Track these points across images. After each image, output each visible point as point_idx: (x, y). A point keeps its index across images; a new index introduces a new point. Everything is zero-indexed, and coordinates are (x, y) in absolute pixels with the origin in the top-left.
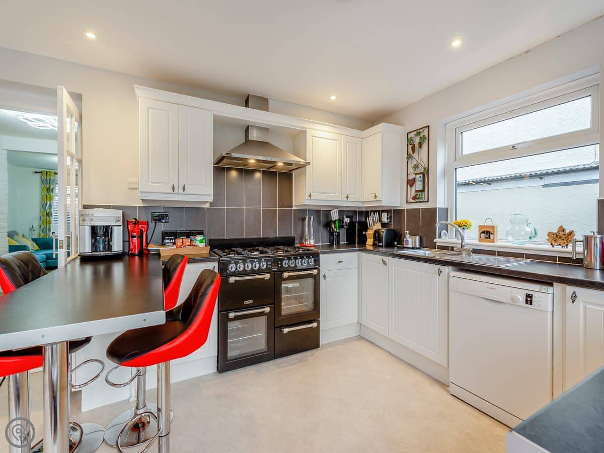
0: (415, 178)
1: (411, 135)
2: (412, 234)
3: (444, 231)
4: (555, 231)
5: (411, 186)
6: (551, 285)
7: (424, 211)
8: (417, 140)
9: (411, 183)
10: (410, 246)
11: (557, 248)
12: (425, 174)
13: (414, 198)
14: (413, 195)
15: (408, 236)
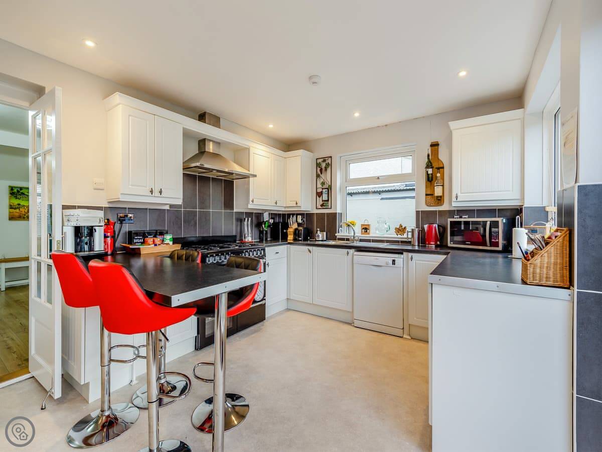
0: (322, 191)
1: (319, 161)
2: (322, 231)
3: (340, 228)
4: (398, 227)
5: (319, 197)
6: (402, 254)
7: (328, 214)
8: (324, 165)
9: (319, 194)
10: (321, 239)
11: (399, 236)
12: (329, 189)
13: (322, 205)
14: (321, 204)
15: (319, 232)
